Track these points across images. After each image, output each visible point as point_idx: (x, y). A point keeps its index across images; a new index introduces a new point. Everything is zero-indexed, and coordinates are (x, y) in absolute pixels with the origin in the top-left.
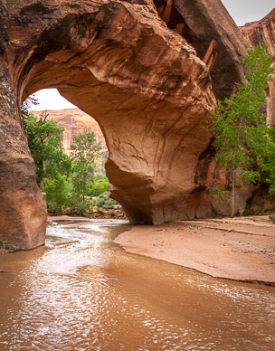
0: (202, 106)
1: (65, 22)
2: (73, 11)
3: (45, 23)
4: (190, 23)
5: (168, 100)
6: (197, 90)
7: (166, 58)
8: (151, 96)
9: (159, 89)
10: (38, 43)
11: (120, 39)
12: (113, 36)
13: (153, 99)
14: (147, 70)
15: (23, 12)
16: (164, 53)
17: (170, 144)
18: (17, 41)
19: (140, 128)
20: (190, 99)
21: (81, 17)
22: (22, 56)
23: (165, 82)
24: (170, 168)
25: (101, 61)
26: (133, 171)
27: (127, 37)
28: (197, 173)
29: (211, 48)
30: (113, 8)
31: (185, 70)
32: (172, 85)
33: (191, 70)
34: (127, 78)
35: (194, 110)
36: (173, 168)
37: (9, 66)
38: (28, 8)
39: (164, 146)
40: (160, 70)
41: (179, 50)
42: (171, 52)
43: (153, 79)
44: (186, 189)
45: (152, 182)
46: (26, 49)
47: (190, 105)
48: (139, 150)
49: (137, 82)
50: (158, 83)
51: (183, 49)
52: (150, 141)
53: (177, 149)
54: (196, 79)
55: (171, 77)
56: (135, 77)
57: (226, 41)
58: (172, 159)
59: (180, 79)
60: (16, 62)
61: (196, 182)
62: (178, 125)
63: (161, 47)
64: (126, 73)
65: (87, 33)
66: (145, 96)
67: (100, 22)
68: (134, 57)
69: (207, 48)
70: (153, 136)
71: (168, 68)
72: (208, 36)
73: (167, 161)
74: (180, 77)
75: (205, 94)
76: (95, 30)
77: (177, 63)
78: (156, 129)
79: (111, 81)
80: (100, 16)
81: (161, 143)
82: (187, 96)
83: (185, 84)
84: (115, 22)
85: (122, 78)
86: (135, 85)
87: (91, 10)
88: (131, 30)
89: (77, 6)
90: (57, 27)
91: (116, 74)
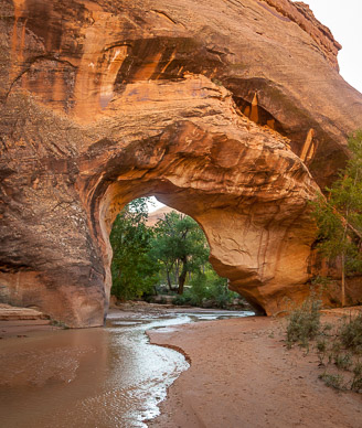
0: (301, 197)
1: (131, 148)
2: (137, 138)
3: (111, 154)
4: (281, 117)
5: (259, 195)
6: (290, 181)
7: (247, 158)
8: (240, 194)
9: (247, 186)
10: (106, 169)
11: (191, 150)
12: (183, 149)
13: (242, 196)
14: (229, 171)
15: (90, 148)
16: (245, 154)
17: (275, 236)
18: (86, 172)
19: (239, 223)
20: (283, 192)
21: (146, 141)
22: (92, 182)
23: (252, 180)
24: (278, 259)
25: (179, 170)
26: (235, 264)
27: (198, 147)
28: (309, 263)
29: (309, 137)
30: (179, 126)
31: (271, 166)
32: (260, 181)
33: (277, 164)
34: (211, 181)
35: (292, 201)
36: (282, 260)
37: (80, 193)
38: (95, 145)
39: (268, 239)
40: (244, 169)
41: (260, 148)
42: (251, 152)
43: (238, 178)
44: (298, 279)
45: (256, 274)
46: (96, 176)
47: (284, 198)
48: (241, 244)
49: (222, 183)
50: (244, 181)
51: (265, 147)
52: (252, 235)
53: (284, 240)
54: (287, 173)
55: (258, 174)
56: (218, 178)
57: (327, 128)
58: (280, 251)
59: (267, 174)
60: (87, 187)
61: (309, 272)
62: (278, 218)
63: (239, 149)
64: (210, 177)
65: (155, 152)
66: (233, 195)
67: (166, 141)
68: (213, 162)
69: (305, 138)
70: (255, 230)
71: (252, 166)
72: (303, 127)
73: (274, 253)
74: (266, 173)
75: (302, 184)
76: (163, 148)
77: (261, 161)
78: (257, 223)
79: (194, 185)
80: (166, 136)
81: (265, 236)
82: (279, 189)
83: (274, 179)
84: (182, 138)
85: (206, 181)
86: (220, 186)
87: (154, 133)
88: (201, 141)
89: (141, 133)
90: (121, 154)
91: (199, 179)
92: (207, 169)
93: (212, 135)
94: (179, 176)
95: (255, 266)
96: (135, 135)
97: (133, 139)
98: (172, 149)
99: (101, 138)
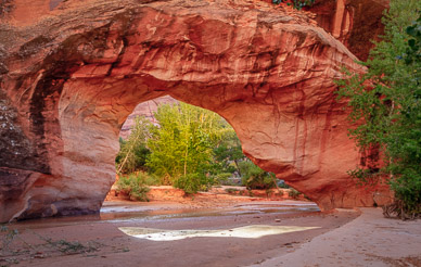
0: (327, 77)
1: (70, 42)
2: (77, 32)
3: (47, 51)
5: (271, 80)
6: (306, 59)
7: (239, 39)
8: (246, 81)
9: (253, 72)
10: (44, 67)
11: (159, 39)
12: (148, 38)
13: (250, 84)
14: (223, 57)
15: (22, 48)
16: (234, 35)
17: (313, 126)
18: (18, 71)
20: (300, 74)
21: (90, 34)
22: (28, 80)
23: (256, 64)
24: (323, 151)
25: (160, 63)
27: (167, 34)
28: (364, 153)
29: (340, 5)
31: (273, 44)
32: (266, 64)
33: (281, 42)
34: (206, 71)
35: (316, 83)
37: (9, 91)
39: (306, 129)
40: (241, 52)
41: (253, 25)
42: (242, 31)
43: (237, 64)
45: (293, 167)
47: (303, 81)
48: (273, 136)
49: (219, 71)
50: (247, 67)
52: (285, 126)
53: (326, 128)
54: (298, 48)
55: (261, 55)
56: (215, 67)
58: (324, 141)
59: (274, 54)
61: (363, 164)
62: (307, 104)
64: (204, 66)
65: (110, 44)
66: (238, 84)
67: (118, 32)
68: (199, 49)
69: (334, 8)
71: (249, 48)
73: (317, 144)
74: (270, 53)
76: (119, 39)
77: (257, 40)
79: (187, 78)
80: (116, 26)
81: (301, 126)
83: (282, 59)
84: (140, 26)
85: (200, 72)
86: (219, 75)
87: (99, 24)
88: (170, 26)
89: (82, 26)
90: (59, 50)
91: (191, 71)
92: (197, 59)
93: (182, 19)
94: (165, 70)
95: (290, 159)
96: (75, 29)
97: (73, 33)
98: (131, 39)
99: (35, 36)
